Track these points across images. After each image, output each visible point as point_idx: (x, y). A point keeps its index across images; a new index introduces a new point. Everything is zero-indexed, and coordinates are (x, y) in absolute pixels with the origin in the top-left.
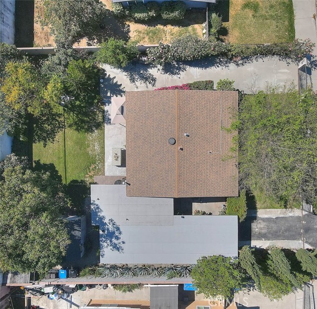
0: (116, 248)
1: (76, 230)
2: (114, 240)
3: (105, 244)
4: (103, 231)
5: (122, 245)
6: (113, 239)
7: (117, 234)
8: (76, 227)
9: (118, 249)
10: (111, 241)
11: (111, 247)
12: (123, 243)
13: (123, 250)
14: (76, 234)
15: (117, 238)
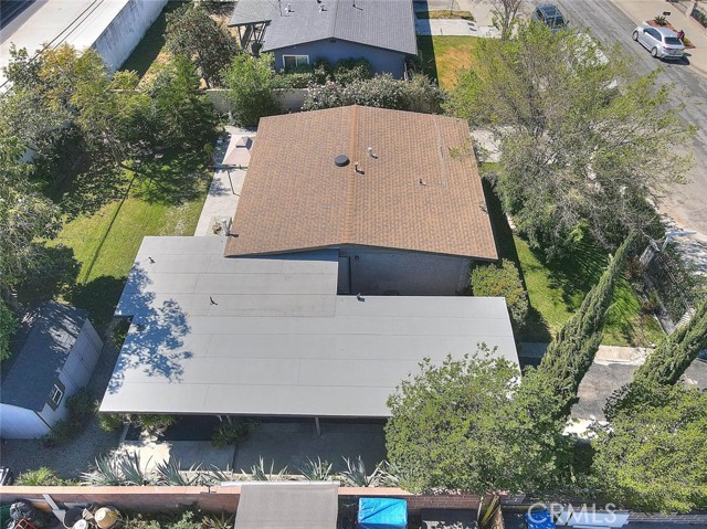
0: (163, 367)
1: (65, 329)
2: (163, 349)
3: (134, 359)
4: (141, 328)
5: (182, 362)
6: (160, 347)
7: (175, 332)
8: (67, 322)
9: (167, 371)
10: (153, 351)
11: (149, 367)
12: (188, 355)
13: (181, 373)
14: (60, 339)
15: (174, 344)
